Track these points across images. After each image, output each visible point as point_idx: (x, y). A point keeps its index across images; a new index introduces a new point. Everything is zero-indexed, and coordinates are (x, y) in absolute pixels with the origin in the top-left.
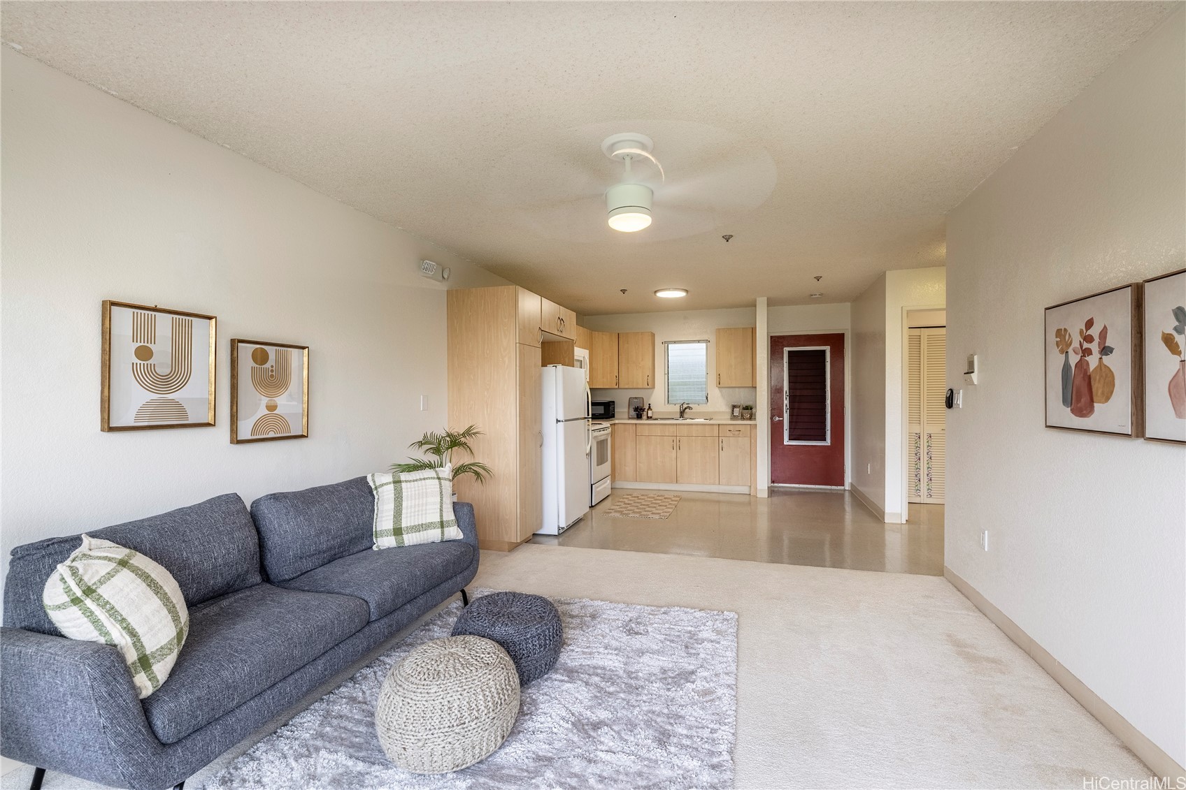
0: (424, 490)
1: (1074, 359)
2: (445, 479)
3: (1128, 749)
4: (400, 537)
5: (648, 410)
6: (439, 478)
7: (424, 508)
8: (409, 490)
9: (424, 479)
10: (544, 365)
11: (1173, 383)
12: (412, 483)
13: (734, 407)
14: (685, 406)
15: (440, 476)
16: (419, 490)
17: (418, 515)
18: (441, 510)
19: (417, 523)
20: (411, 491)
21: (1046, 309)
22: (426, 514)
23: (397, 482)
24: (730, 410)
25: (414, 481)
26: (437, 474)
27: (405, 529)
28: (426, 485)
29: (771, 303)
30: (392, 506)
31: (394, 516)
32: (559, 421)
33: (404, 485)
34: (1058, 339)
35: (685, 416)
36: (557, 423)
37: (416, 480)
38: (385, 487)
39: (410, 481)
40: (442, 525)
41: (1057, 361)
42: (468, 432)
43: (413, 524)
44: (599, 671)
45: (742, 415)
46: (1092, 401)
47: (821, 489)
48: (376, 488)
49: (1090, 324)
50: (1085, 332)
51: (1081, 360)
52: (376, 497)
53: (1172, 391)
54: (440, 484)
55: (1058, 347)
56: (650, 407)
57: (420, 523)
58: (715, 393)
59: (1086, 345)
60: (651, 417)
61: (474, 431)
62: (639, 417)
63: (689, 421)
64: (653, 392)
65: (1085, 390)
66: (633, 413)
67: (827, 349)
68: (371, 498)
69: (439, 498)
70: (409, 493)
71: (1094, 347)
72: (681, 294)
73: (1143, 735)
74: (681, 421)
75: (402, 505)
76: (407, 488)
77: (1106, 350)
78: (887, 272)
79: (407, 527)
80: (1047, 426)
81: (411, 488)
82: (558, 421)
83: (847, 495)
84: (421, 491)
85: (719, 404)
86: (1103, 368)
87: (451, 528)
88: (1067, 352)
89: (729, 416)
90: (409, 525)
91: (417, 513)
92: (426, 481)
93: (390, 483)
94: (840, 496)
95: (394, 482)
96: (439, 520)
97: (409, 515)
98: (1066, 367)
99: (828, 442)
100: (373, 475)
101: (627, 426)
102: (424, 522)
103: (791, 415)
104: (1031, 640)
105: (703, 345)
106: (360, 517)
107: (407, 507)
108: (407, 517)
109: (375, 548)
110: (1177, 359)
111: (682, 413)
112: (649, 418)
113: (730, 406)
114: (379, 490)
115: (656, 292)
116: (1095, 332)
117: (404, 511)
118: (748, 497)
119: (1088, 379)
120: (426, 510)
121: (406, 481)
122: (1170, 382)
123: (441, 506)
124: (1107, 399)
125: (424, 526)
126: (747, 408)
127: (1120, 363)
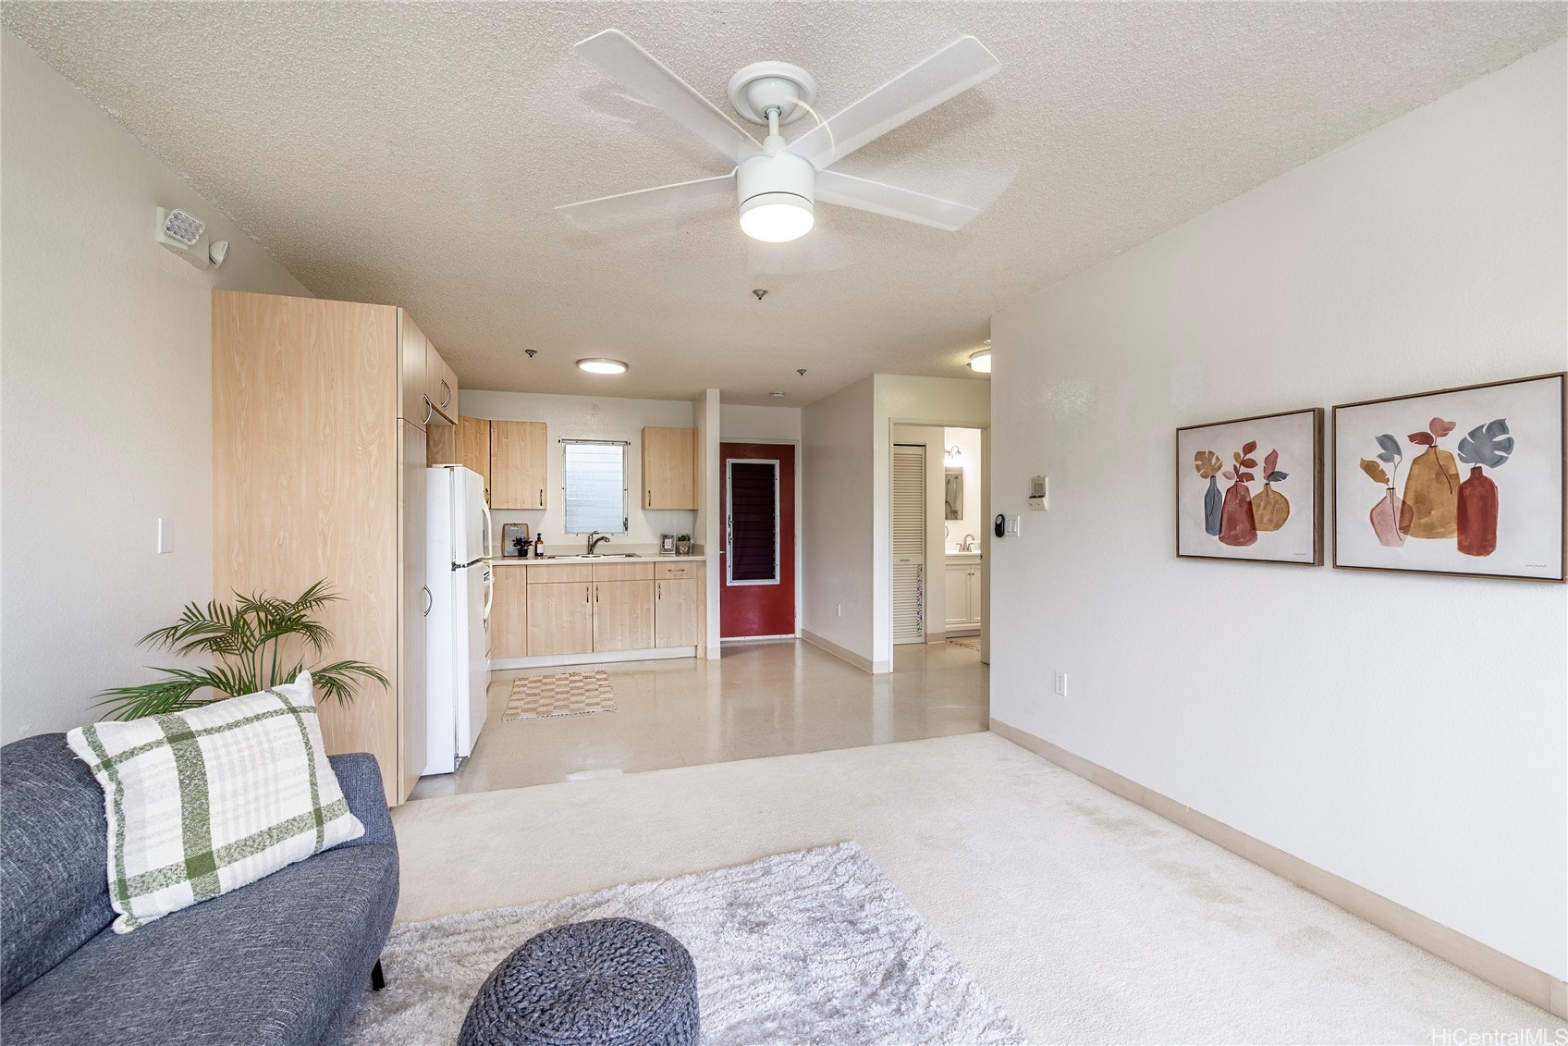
0: (266, 746)
1: (1223, 485)
2: (308, 710)
3: (1301, 887)
4: (208, 878)
5: (536, 543)
6: (293, 710)
7: (271, 789)
8: (222, 752)
9: (258, 718)
10: (429, 466)
11: (1377, 510)
12: (227, 733)
13: (665, 537)
14: (596, 537)
15: (295, 704)
16: (250, 747)
17: (257, 810)
18: (313, 784)
19: (254, 831)
20: (229, 754)
21: (1178, 430)
22: (277, 801)
23: (180, 738)
24: (658, 542)
25: (230, 727)
26: (286, 701)
27: (223, 853)
28: (266, 733)
29: (726, 398)
30: (174, 802)
31: (185, 827)
32: (459, 566)
33: (203, 742)
34: (1200, 463)
35: (596, 551)
36: (454, 570)
37: (237, 724)
38: (142, 759)
39: (219, 729)
40: (319, 817)
41: (1196, 487)
42: (310, 598)
43: (244, 836)
44: (770, 1026)
45: (677, 549)
46: (1254, 528)
47: (769, 640)
48: (107, 764)
49: (1250, 447)
50: (1242, 455)
51: (1236, 485)
52: (110, 789)
53: (1375, 519)
54: (300, 722)
55: (1199, 471)
56: (539, 539)
57: (265, 828)
58: (638, 518)
59: (1243, 470)
60: (542, 555)
61: (319, 595)
62: (522, 554)
63: (603, 559)
64: (544, 515)
65: (1242, 516)
66: (510, 548)
67: (777, 463)
68: (89, 795)
69: (305, 758)
70: (225, 760)
71: (1258, 472)
72: (618, 370)
73: (1322, 870)
74: (591, 559)
75: (206, 794)
76: (216, 749)
77: (1274, 475)
78: (875, 375)
79: (228, 848)
80: (1178, 555)
81: (226, 746)
82: (455, 566)
83: (798, 645)
84: (256, 749)
85: (644, 535)
86: (1270, 493)
87: (339, 821)
88: (1213, 477)
89: (657, 550)
90: (232, 841)
91: (252, 806)
92: (266, 722)
93: (159, 744)
94: (791, 646)
95: (172, 739)
96: (311, 809)
97: (230, 815)
98: (1212, 495)
99: (777, 581)
100: (89, 732)
101: (512, 569)
102: (274, 824)
103: (735, 548)
104: (1145, 790)
105: (620, 449)
106: (71, 855)
107: (223, 798)
108: (225, 822)
109: (120, 927)
110: (1385, 486)
111: (591, 548)
112: (537, 555)
113: (659, 535)
114: (123, 769)
115: (578, 362)
116: (1259, 455)
117: (214, 809)
118: (693, 661)
119: (1250, 508)
120: (277, 792)
121: (208, 732)
122: (1373, 510)
123: (313, 775)
124: (1278, 526)
125: (275, 833)
126: (683, 538)
127: (1296, 489)
